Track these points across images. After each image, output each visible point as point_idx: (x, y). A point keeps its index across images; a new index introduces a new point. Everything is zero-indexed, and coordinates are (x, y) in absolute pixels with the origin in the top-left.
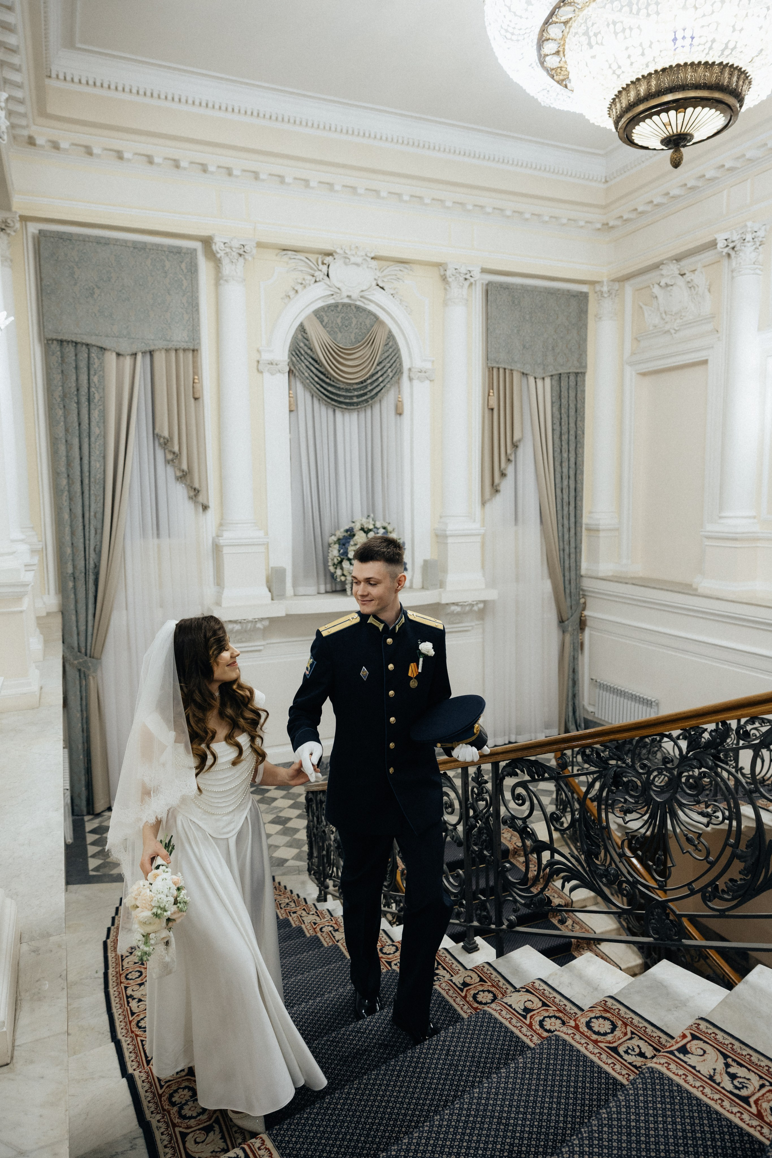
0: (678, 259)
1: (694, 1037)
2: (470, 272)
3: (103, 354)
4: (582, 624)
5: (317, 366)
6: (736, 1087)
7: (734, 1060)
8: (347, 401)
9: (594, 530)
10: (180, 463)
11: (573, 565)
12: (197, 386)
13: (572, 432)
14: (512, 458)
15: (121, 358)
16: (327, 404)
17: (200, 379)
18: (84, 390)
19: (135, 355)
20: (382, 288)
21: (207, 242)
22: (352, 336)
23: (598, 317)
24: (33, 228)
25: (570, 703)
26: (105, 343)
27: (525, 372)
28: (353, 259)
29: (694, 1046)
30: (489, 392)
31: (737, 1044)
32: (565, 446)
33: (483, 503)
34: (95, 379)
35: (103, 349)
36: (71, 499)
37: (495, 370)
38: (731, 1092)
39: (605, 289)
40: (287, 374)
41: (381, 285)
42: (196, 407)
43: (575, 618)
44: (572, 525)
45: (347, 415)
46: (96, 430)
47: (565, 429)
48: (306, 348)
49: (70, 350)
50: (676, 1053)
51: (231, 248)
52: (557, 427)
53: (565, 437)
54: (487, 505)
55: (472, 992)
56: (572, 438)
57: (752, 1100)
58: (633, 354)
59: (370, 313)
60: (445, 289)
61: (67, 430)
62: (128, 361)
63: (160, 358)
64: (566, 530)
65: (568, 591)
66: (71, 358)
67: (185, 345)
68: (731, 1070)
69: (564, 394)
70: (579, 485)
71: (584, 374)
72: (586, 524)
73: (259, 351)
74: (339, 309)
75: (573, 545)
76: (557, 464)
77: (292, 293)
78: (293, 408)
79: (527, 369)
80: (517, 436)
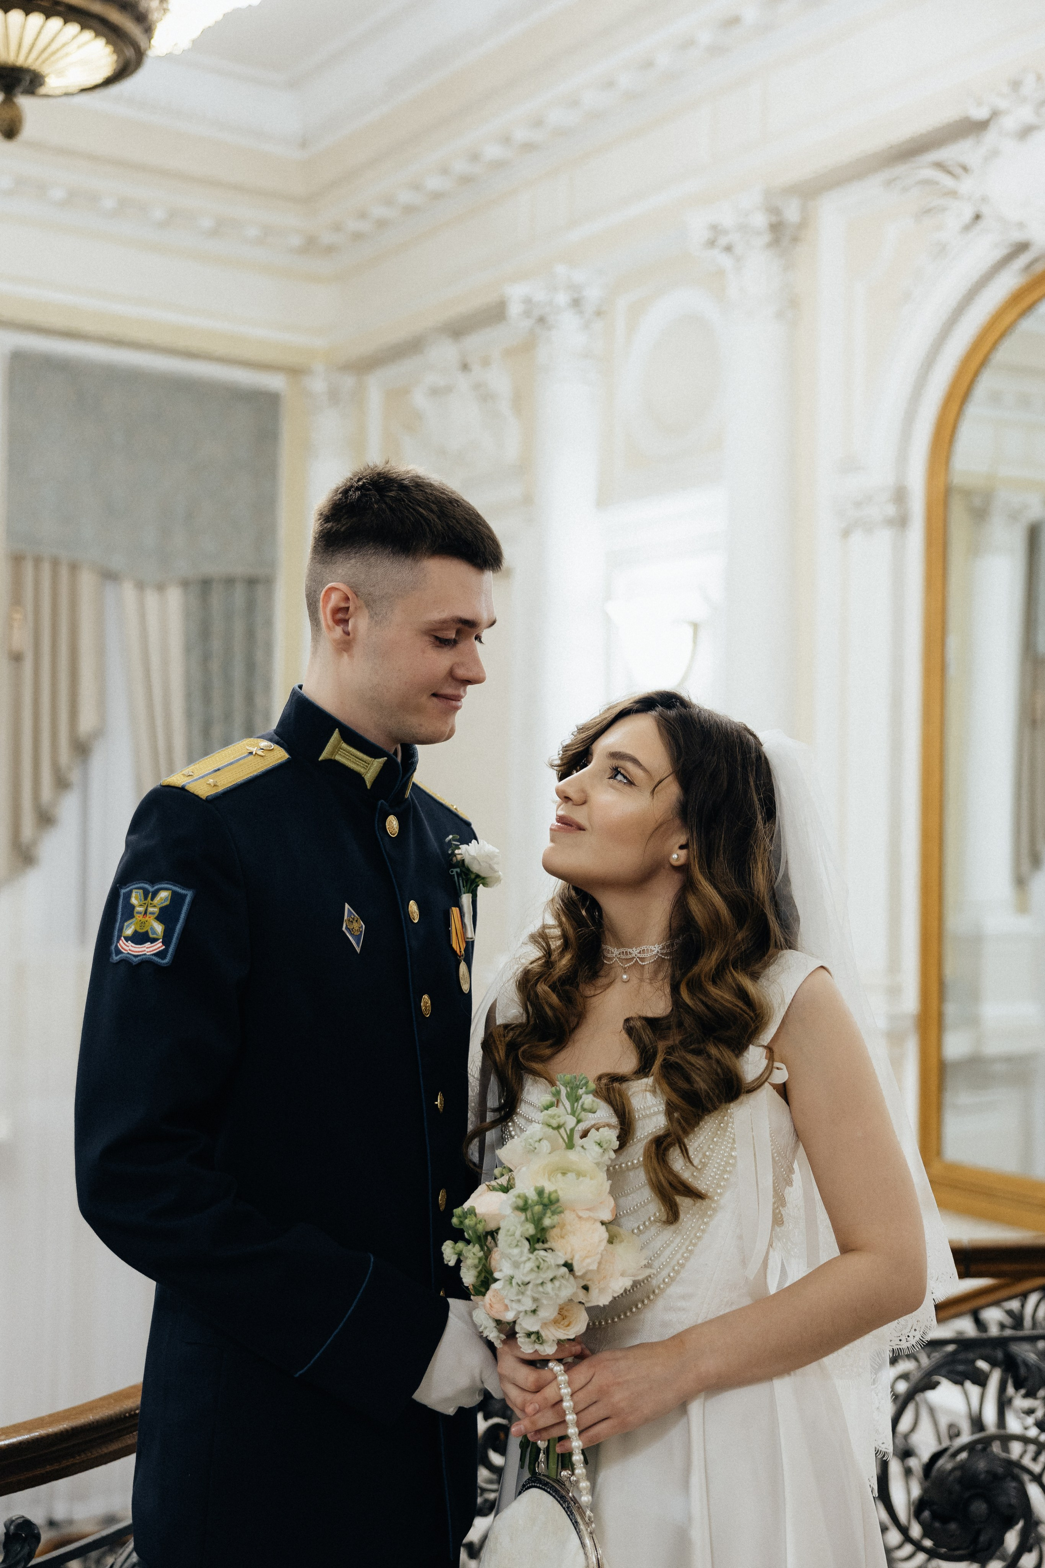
0: (457, 329)
27: (114, 571)
30: (10, 617)
37: (28, 564)
39: (320, 384)
69: (217, 624)
71: (270, 581)
79: (117, 562)
80: (87, 724)
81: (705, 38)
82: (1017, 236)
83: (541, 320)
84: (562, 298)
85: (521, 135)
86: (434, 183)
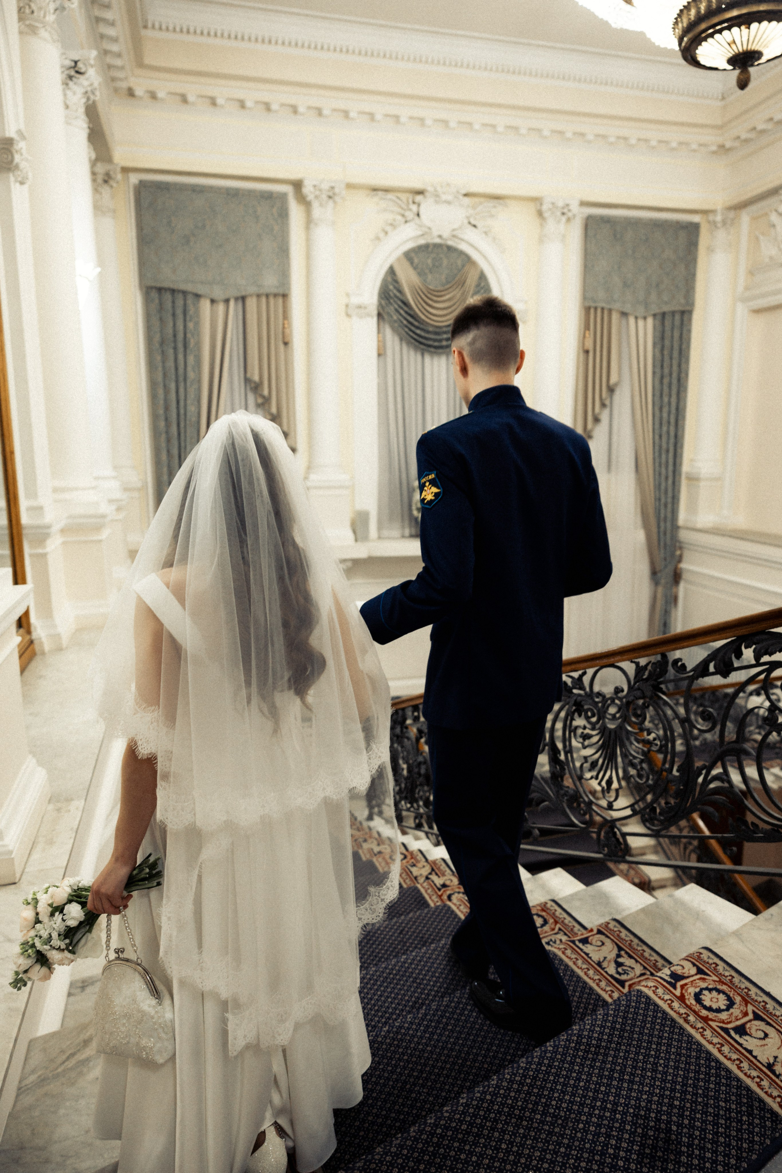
1: (599, 932)
2: (568, 205)
3: (198, 301)
4: (677, 577)
5: (406, 309)
6: (618, 973)
7: (626, 953)
8: (436, 344)
9: (693, 479)
10: (270, 407)
11: (669, 515)
12: (287, 331)
13: (675, 375)
14: (607, 402)
15: (215, 305)
16: (416, 348)
17: (290, 325)
18: (180, 336)
19: (227, 301)
20: (475, 226)
21: (298, 185)
22: (443, 277)
23: (710, 250)
24: (134, 179)
26: (200, 289)
27: (625, 310)
28: (444, 197)
29: (596, 939)
30: (584, 334)
31: (636, 941)
32: (666, 390)
34: (190, 325)
35: (198, 296)
36: (168, 440)
37: (592, 311)
38: (612, 976)
39: (719, 218)
40: (375, 319)
41: (473, 222)
42: (285, 351)
43: (670, 570)
44: (670, 474)
45: (436, 360)
46: (191, 375)
47: (666, 371)
48: (395, 291)
49: (168, 297)
50: (577, 943)
51: (320, 190)
52: (658, 370)
53: (666, 381)
55: (448, 893)
56: (675, 381)
57: (627, 984)
58: (747, 288)
59: (461, 253)
60: (541, 225)
61: (165, 375)
62: (221, 308)
63: (252, 303)
64: (663, 477)
65: (662, 544)
66: (169, 305)
67: (274, 290)
68: (620, 960)
69: (668, 334)
70: (680, 433)
71: (690, 312)
72: (687, 473)
73: (348, 295)
74: (430, 249)
75: (670, 494)
76: (657, 408)
77: (382, 235)
78: (381, 352)
79: (627, 308)
80: (613, 379)
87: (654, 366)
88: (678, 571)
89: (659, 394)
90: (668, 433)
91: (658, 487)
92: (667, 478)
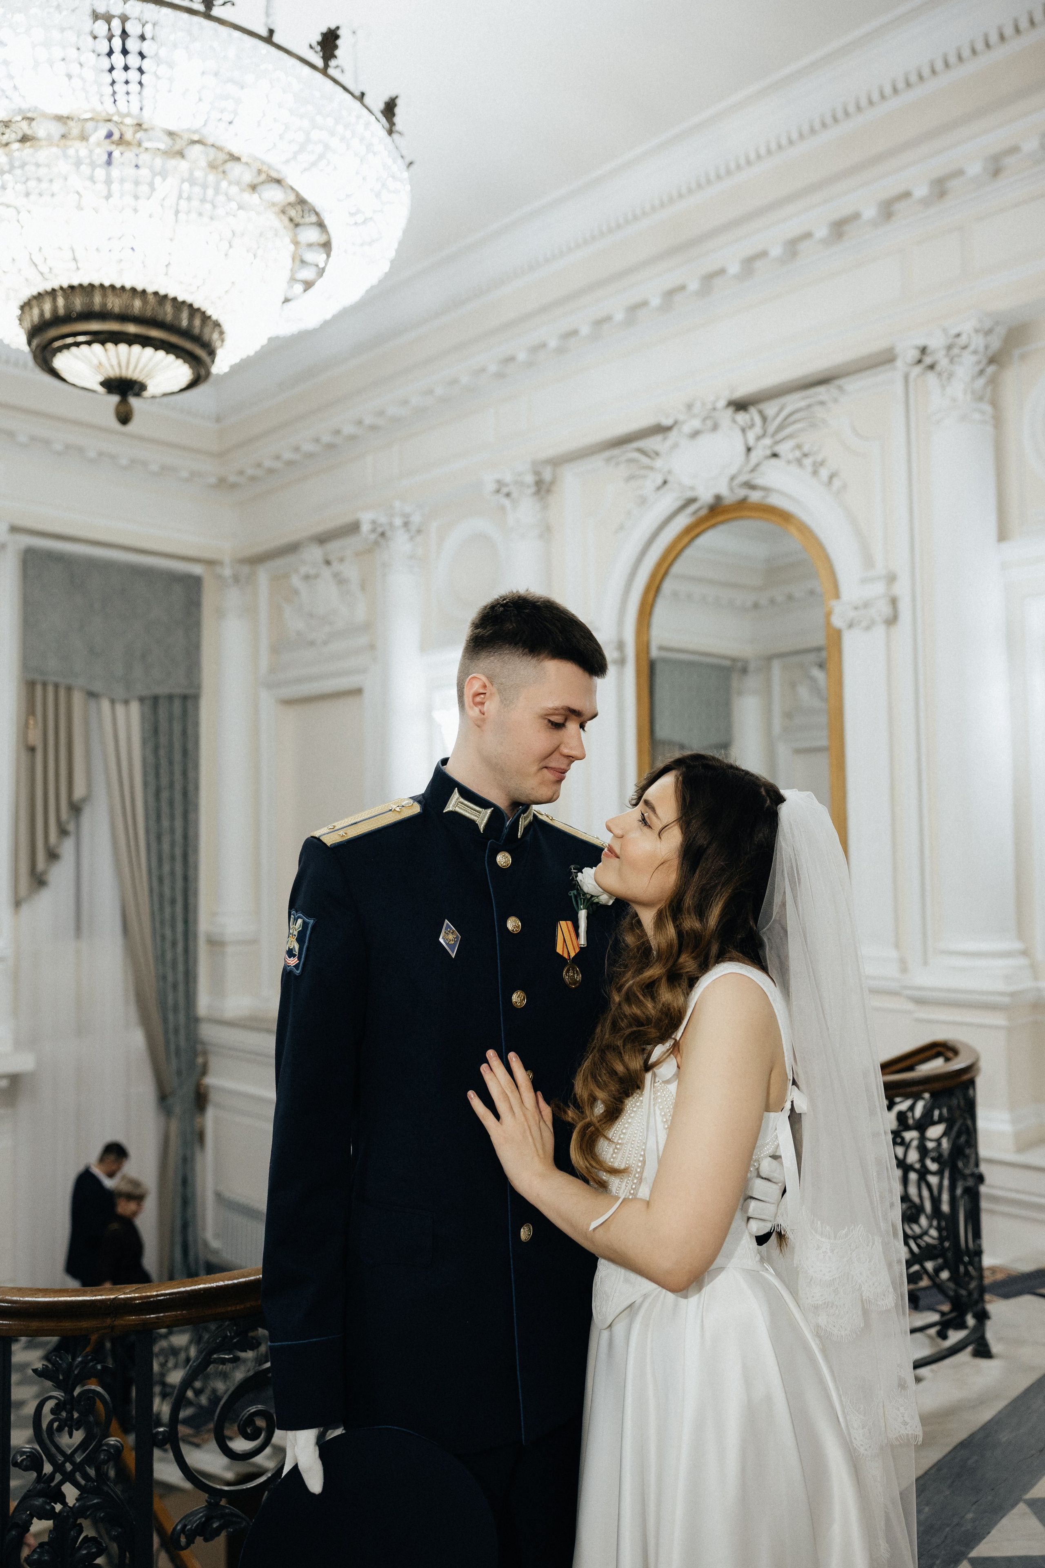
0: (322, 539)
4: (200, 1101)
9: (216, 943)
11: (182, 1001)
13: (178, 787)
14: (71, 827)
23: (220, 614)
25: (178, 1239)
27: (92, 689)
30: (27, 722)
32: (165, 809)
33: (18, 904)
37: (39, 688)
39: (227, 572)
43: (188, 1089)
44: (180, 936)
47: (164, 781)
52: (152, 779)
53: (165, 795)
54: (25, 908)
56: (178, 797)
58: (272, 670)
64: (168, 945)
65: (172, 1047)
69: (163, 726)
70: (191, 873)
71: (196, 697)
72: (208, 934)
75: (181, 967)
76: (153, 838)
79: (97, 687)
80: (79, 792)
81: (493, 368)
82: (690, 494)
83: (383, 534)
84: (398, 522)
85: (368, 420)
86: (308, 447)
87: (145, 774)
88: (202, 1091)
89: (155, 815)
90: (172, 873)
91: (160, 958)
92: (174, 944)
